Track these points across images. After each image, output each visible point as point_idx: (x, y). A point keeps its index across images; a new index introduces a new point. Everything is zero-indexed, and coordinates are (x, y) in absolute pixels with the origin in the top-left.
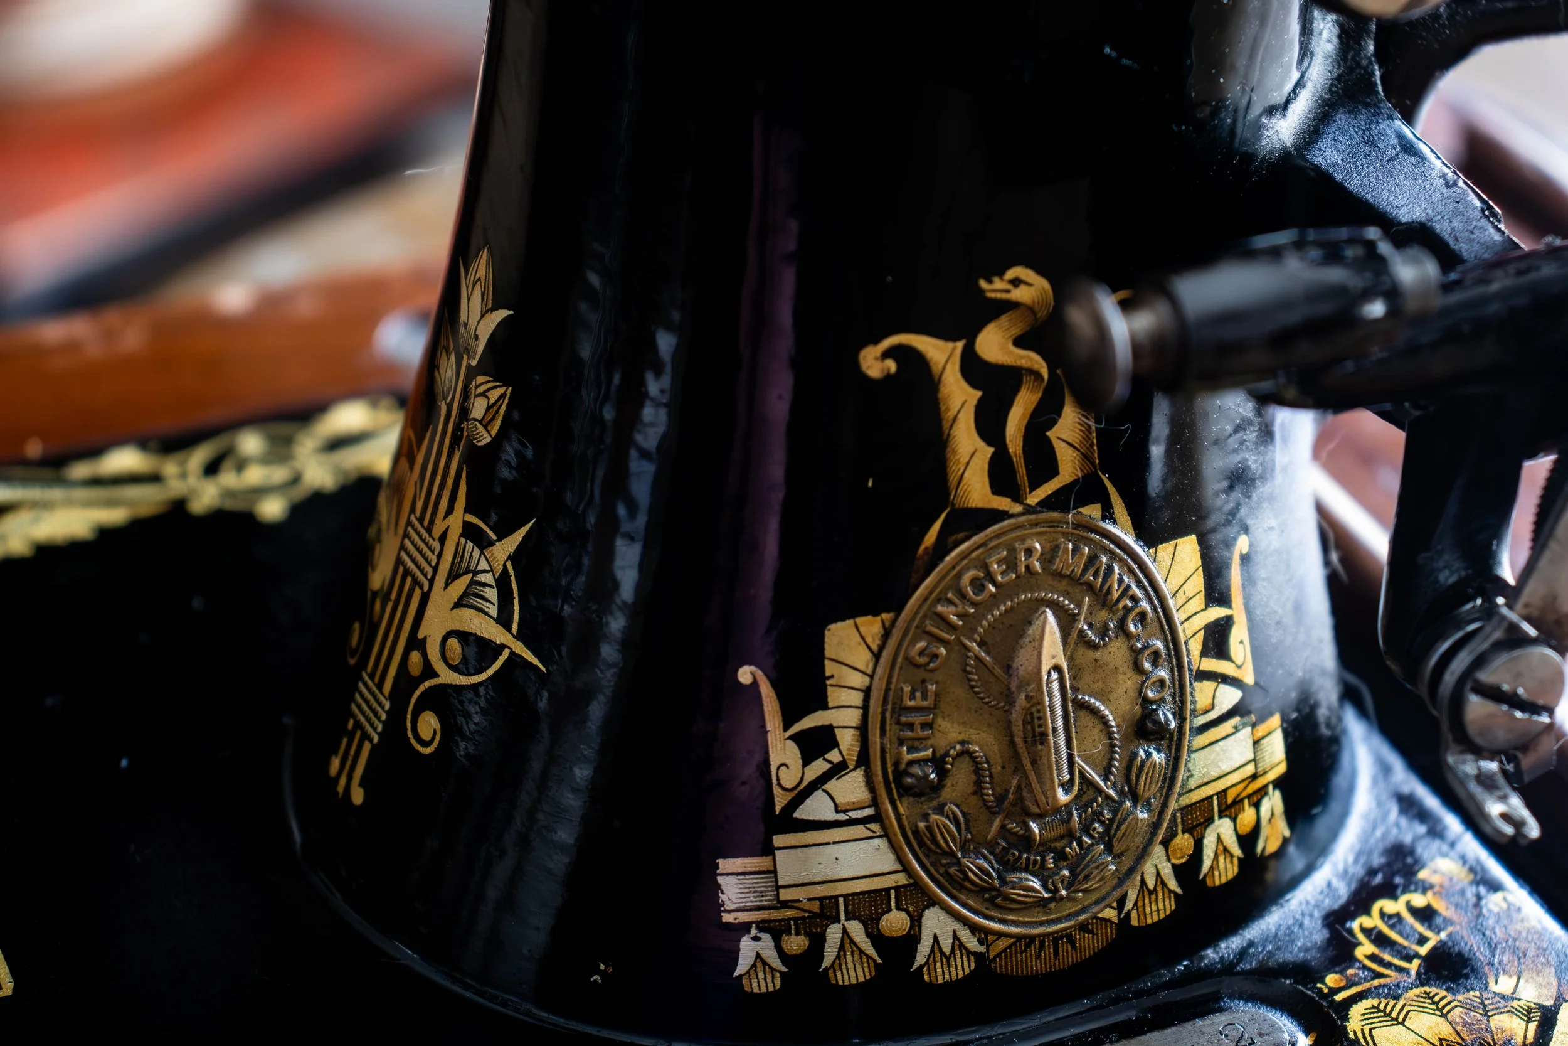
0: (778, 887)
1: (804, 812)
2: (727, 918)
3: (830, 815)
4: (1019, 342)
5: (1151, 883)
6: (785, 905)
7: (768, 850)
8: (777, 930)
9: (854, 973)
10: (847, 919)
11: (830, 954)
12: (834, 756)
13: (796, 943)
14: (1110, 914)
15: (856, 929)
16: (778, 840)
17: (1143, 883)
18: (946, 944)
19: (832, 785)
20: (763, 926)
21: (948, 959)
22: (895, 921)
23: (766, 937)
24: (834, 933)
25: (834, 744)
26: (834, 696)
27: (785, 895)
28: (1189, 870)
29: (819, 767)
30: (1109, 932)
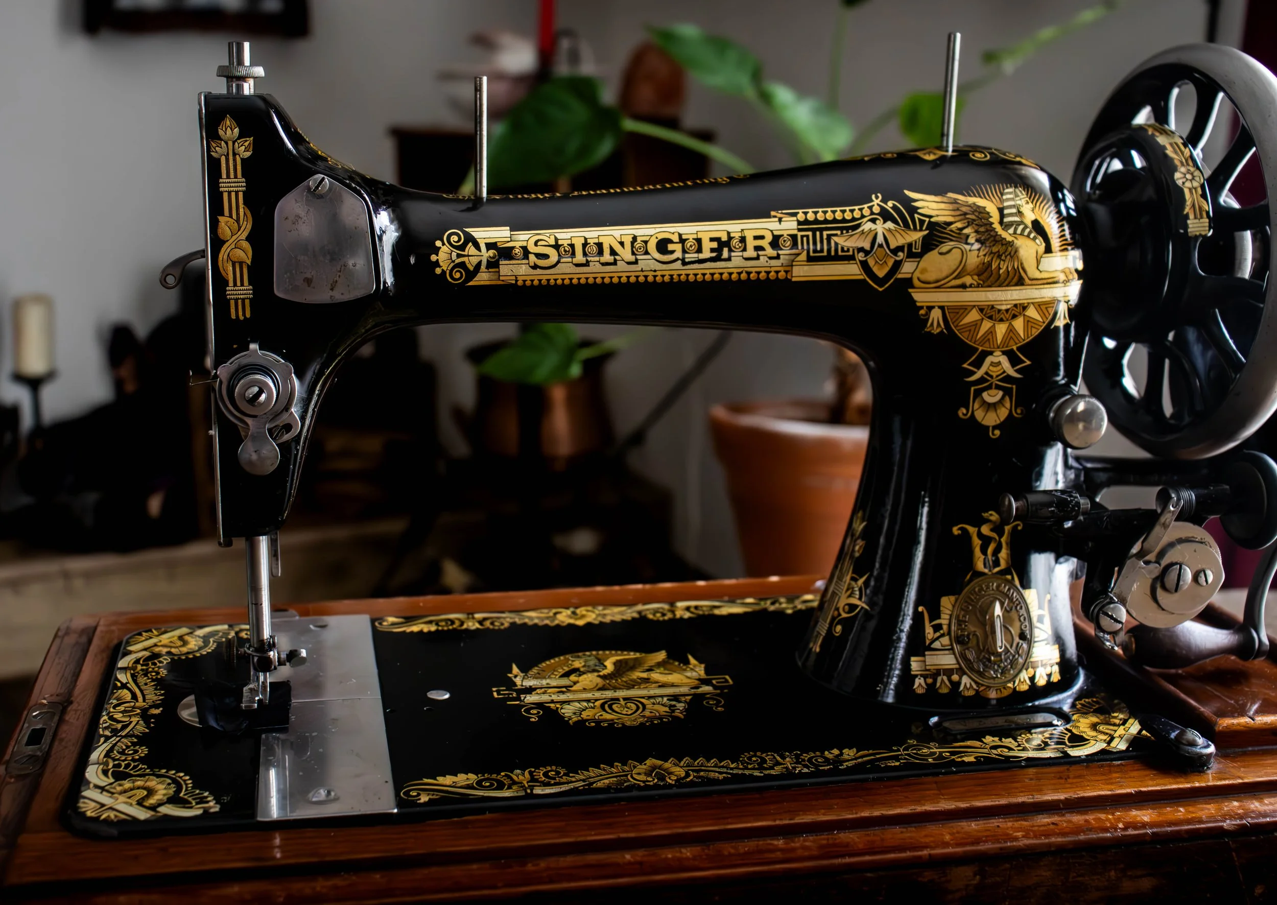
0: (926, 665)
1: (933, 646)
2: (912, 673)
3: (940, 647)
4: (992, 530)
5: (1022, 680)
6: (929, 670)
7: (924, 655)
8: (925, 677)
9: (945, 690)
10: (943, 675)
11: (938, 685)
12: (942, 632)
13: (930, 681)
14: (1010, 685)
15: (945, 678)
16: (927, 653)
17: (1020, 680)
18: (968, 686)
19: (941, 639)
20: (921, 675)
21: (968, 689)
22: (955, 677)
23: (922, 679)
24: (939, 679)
25: (942, 628)
26: (943, 616)
27: (928, 668)
28: (1032, 679)
29: (938, 634)
30: (1011, 691)
